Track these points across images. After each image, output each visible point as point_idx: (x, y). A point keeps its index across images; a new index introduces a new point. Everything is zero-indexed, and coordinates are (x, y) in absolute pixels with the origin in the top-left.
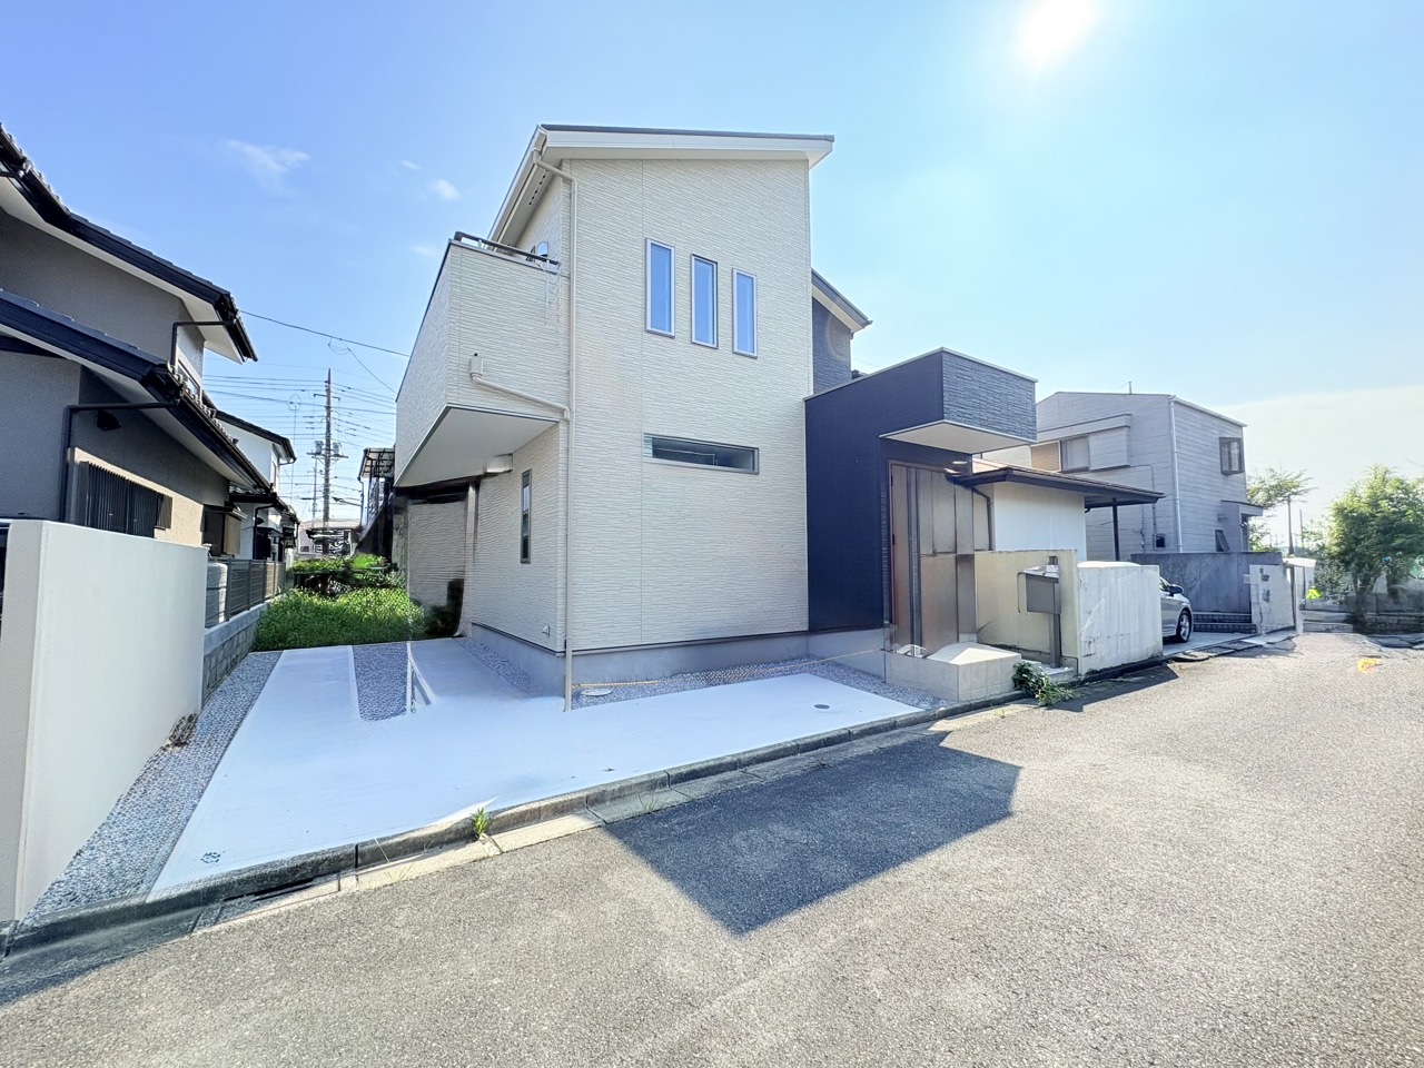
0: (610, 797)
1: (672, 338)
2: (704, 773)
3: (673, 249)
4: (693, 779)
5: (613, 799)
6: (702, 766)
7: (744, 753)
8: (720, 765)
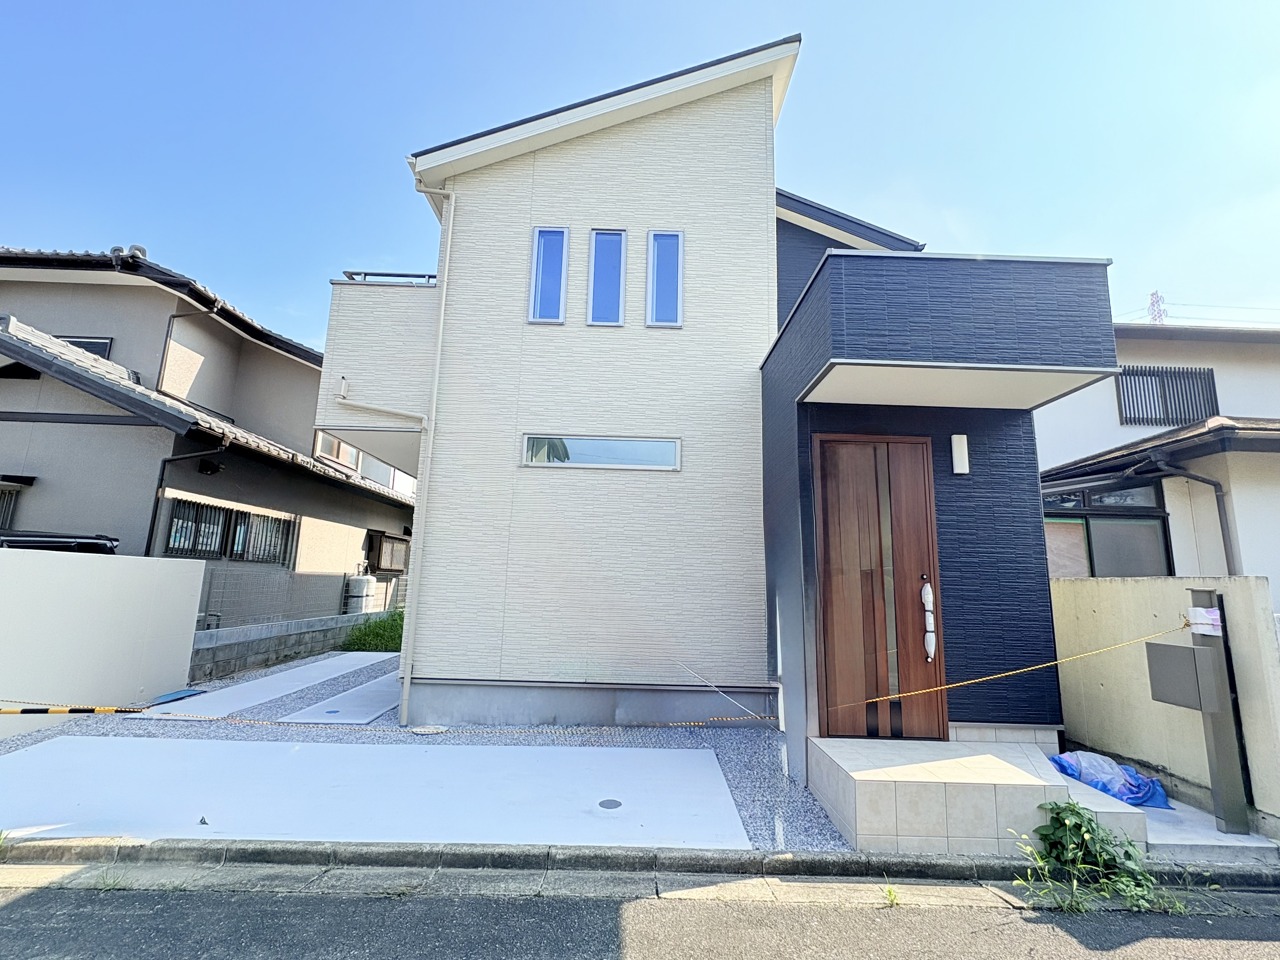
0: (145, 856)
1: (561, 324)
2: (277, 858)
3: (566, 231)
4: (260, 861)
5: (149, 860)
6: (279, 846)
7: (344, 844)
8: (305, 853)
